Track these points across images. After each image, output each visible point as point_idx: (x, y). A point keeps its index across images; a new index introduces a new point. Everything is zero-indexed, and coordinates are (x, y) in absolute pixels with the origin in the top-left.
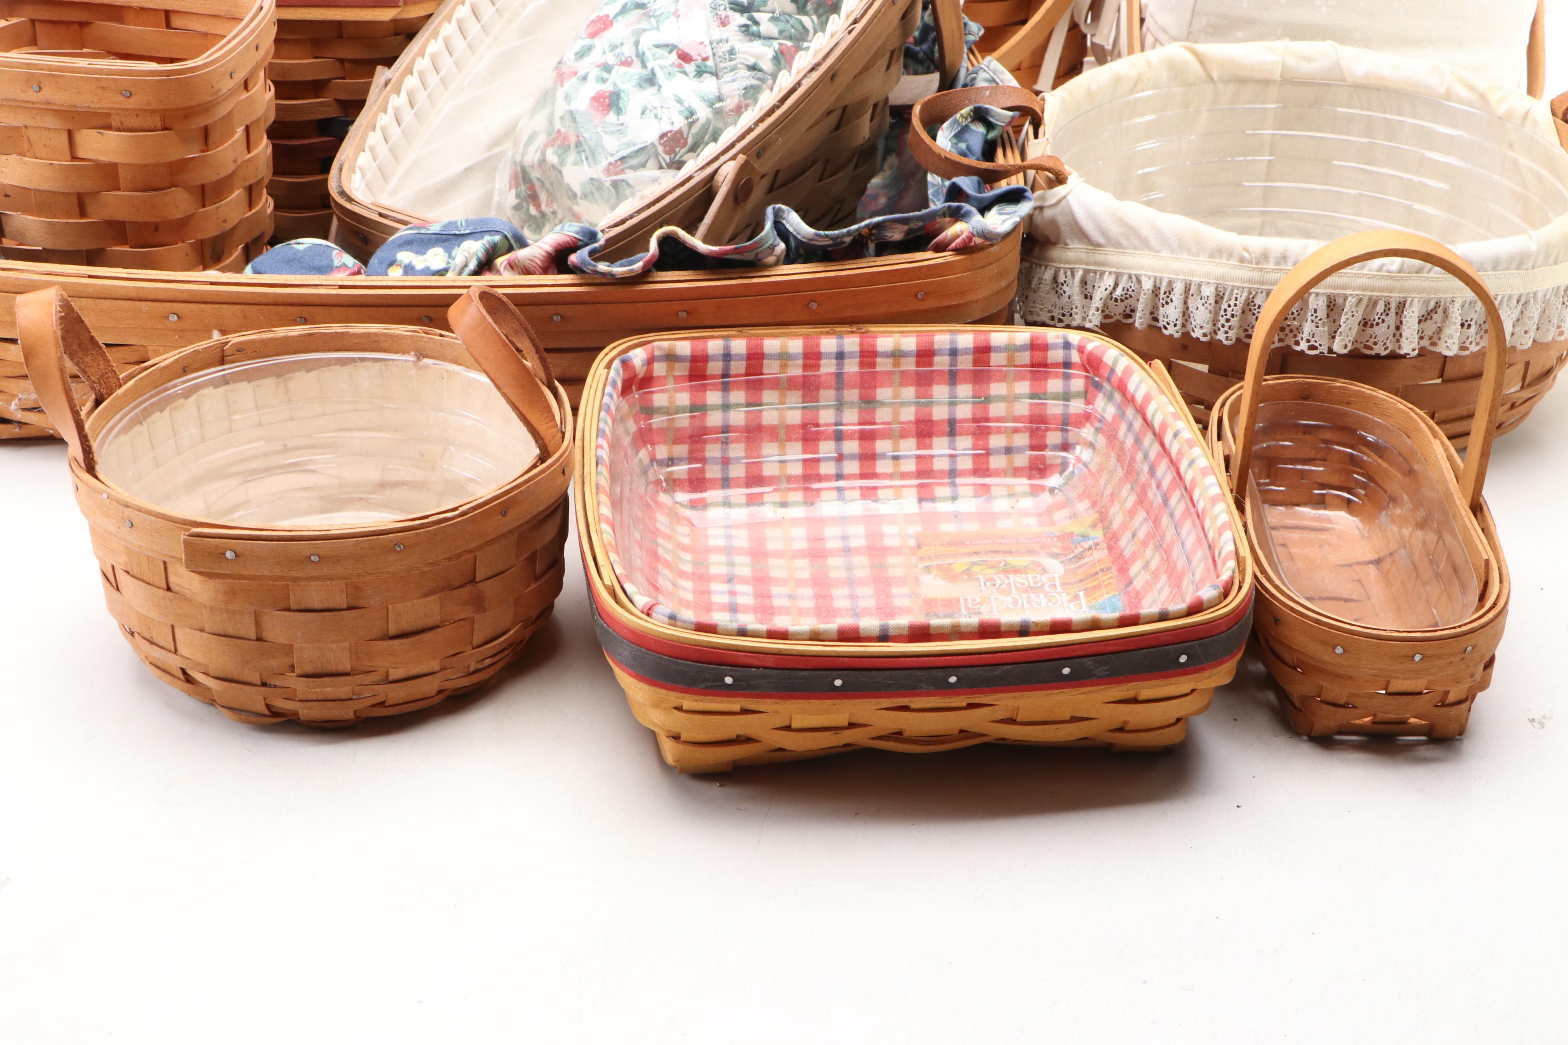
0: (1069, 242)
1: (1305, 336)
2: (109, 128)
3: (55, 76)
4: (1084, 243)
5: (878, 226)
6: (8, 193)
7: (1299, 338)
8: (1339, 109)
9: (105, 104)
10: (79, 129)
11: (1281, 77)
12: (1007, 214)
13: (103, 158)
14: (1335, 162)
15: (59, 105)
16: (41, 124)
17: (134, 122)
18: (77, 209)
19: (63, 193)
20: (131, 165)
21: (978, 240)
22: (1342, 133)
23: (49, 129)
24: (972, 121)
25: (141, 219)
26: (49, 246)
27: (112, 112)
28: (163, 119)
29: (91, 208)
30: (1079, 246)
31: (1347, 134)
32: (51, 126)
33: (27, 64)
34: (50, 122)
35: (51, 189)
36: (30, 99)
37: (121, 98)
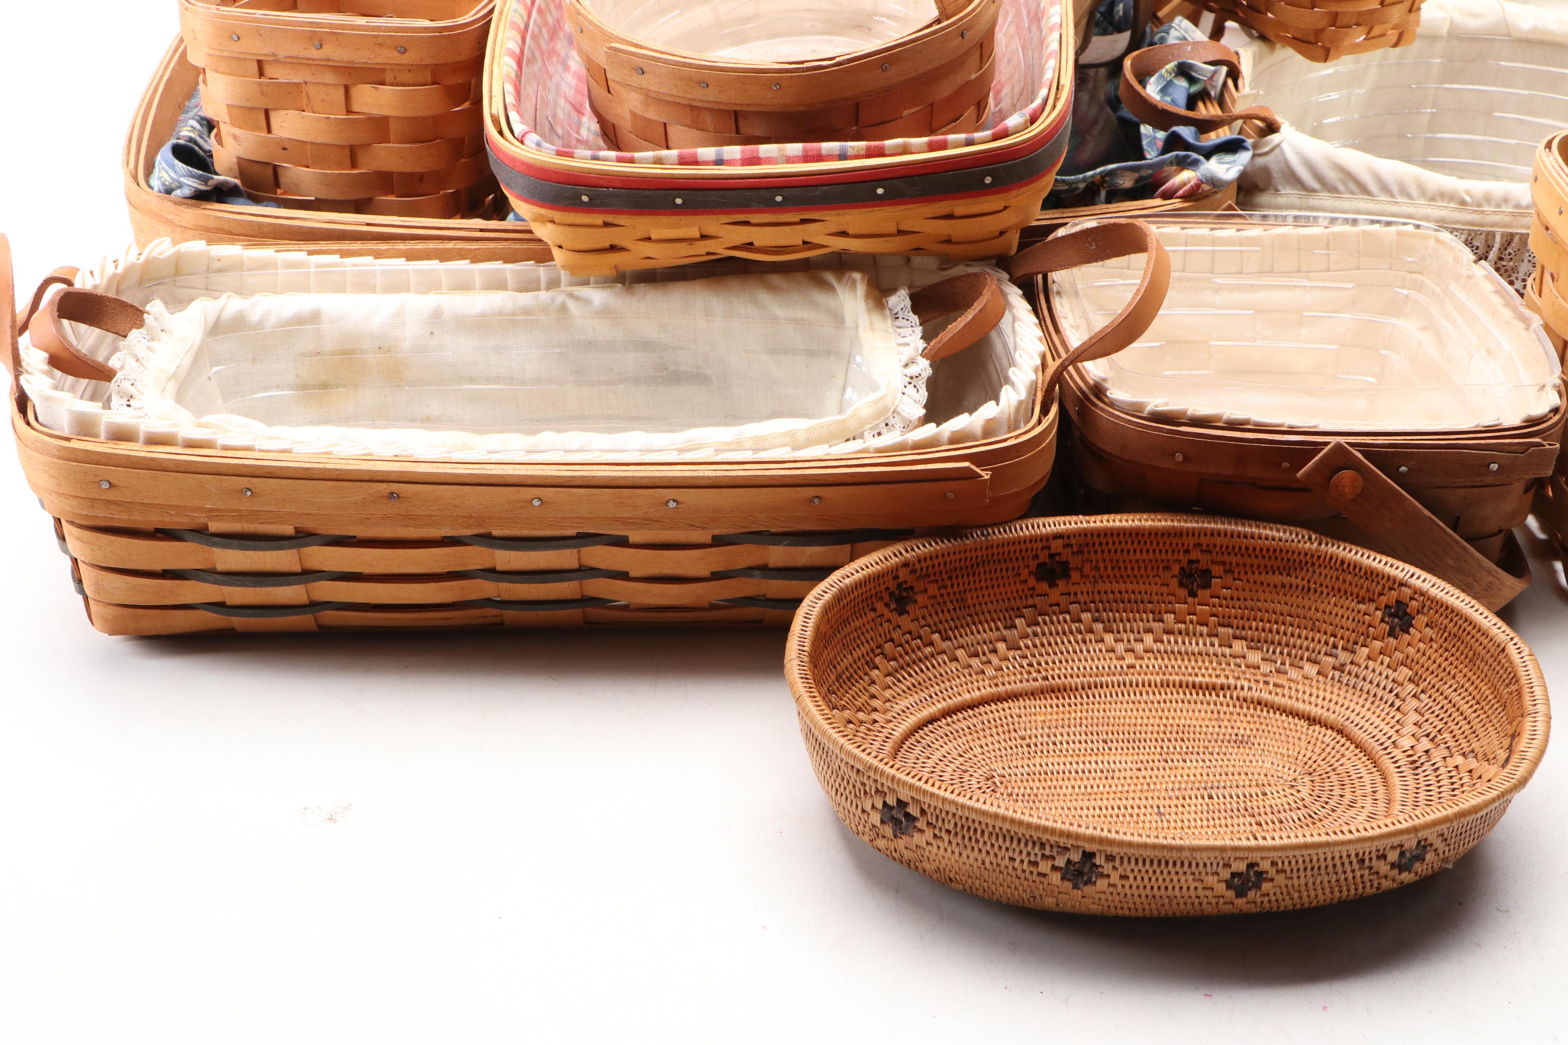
0: (1280, 187)
1: (1521, 275)
2: (383, 83)
3: (336, 35)
4: (1297, 189)
5: (1111, 173)
6: (286, 146)
7: (1513, 278)
8: (1503, 63)
9: (380, 60)
10: (355, 85)
11: (1448, 33)
12: (1228, 163)
13: (376, 111)
14: (1496, 114)
15: (338, 62)
16: (320, 80)
17: (405, 77)
18: (349, 160)
19: (337, 146)
20: (402, 118)
21: (1206, 187)
22: (1504, 86)
23: (327, 85)
24: (1176, 76)
25: (408, 170)
26: (322, 196)
27: (387, 67)
28: (433, 75)
29: (362, 159)
30: (1290, 192)
31: (1510, 87)
32: (327, 81)
33: (310, 22)
34: (329, 78)
35: (327, 142)
36: (311, 56)
37: (396, 54)
